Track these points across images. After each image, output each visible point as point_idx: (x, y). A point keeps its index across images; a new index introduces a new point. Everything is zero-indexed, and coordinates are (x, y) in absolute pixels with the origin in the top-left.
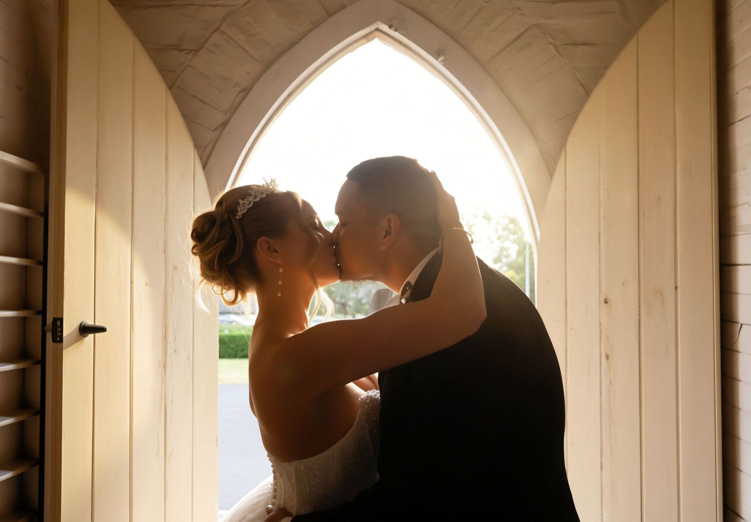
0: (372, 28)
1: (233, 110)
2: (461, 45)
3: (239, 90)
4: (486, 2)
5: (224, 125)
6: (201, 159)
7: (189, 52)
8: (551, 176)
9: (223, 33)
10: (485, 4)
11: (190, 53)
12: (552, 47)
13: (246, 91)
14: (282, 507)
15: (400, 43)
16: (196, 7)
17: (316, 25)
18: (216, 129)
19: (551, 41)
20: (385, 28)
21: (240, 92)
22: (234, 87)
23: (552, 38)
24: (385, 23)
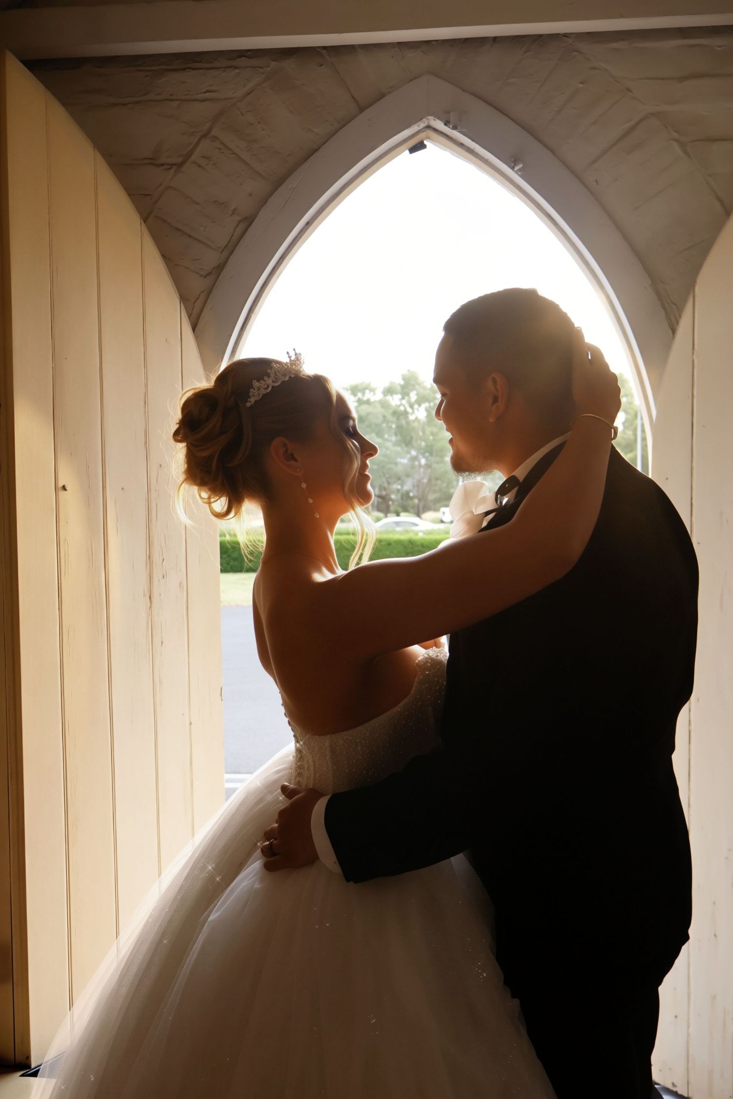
0: (422, 125)
1: (231, 248)
2: (546, 146)
3: (238, 218)
4: (582, 83)
5: (220, 268)
6: (189, 316)
7: (170, 167)
8: (674, 331)
9: (215, 138)
10: (581, 85)
11: (170, 169)
12: (675, 144)
13: (249, 221)
14: (311, 787)
15: (461, 145)
16: (177, 102)
17: (344, 123)
18: (209, 274)
19: (675, 135)
20: (439, 125)
21: (240, 222)
22: (231, 215)
23: (676, 132)
24: (439, 118)
